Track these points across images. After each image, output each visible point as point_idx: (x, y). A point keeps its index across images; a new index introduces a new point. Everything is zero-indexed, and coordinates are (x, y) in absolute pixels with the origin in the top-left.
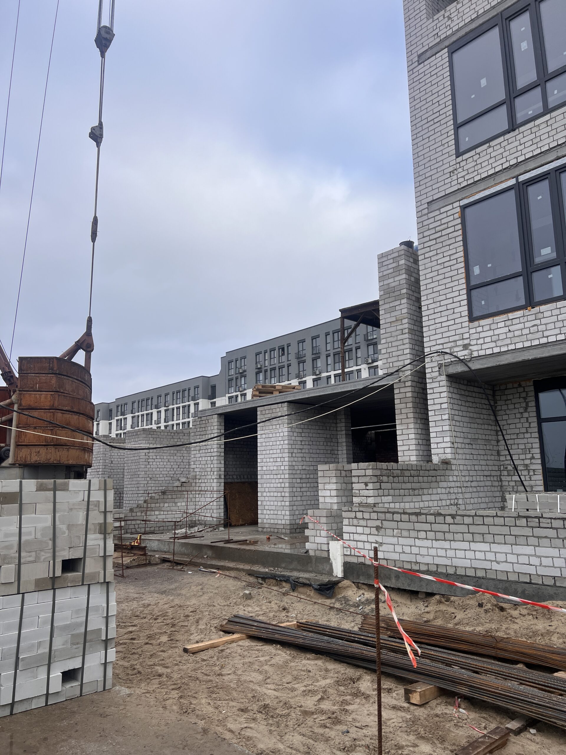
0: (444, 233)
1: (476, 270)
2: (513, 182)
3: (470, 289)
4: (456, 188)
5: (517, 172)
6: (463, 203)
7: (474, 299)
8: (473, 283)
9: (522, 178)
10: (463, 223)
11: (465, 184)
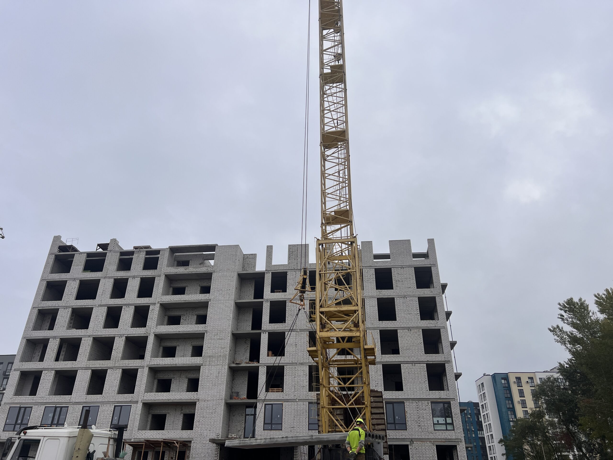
0: (5, 411)
1: (8, 421)
2: (19, 406)
3: (5, 424)
4: (10, 402)
5: (21, 404)
6: (11, 406)
7: (5, 426)
8: (6, 423)
9: (21, 406)
10: (9, 410)
11: (12, 402)
